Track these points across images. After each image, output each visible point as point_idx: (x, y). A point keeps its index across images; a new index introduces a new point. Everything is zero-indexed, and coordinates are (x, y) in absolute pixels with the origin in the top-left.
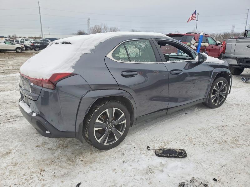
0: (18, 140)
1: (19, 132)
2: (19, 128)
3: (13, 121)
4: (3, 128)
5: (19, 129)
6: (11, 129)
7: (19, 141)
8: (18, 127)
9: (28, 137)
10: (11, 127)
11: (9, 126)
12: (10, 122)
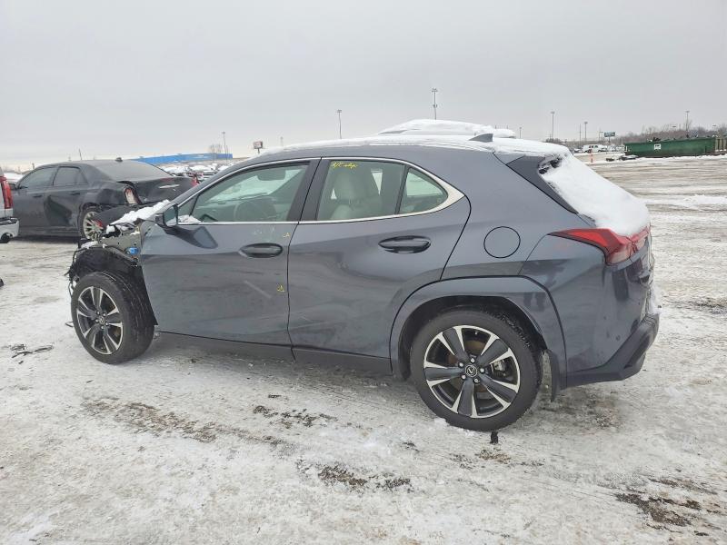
0: (671, 403)
1: (662, 422)
2: (661, 436)
3: (673, 485)
4: (718, 464)
5: (660, 431)
6: (686, 445)
7: (669, 398)
8: (661, 441)
9: (642, 400)
10: (686, 455)
11: (694, 459)
12: (689, 486)
